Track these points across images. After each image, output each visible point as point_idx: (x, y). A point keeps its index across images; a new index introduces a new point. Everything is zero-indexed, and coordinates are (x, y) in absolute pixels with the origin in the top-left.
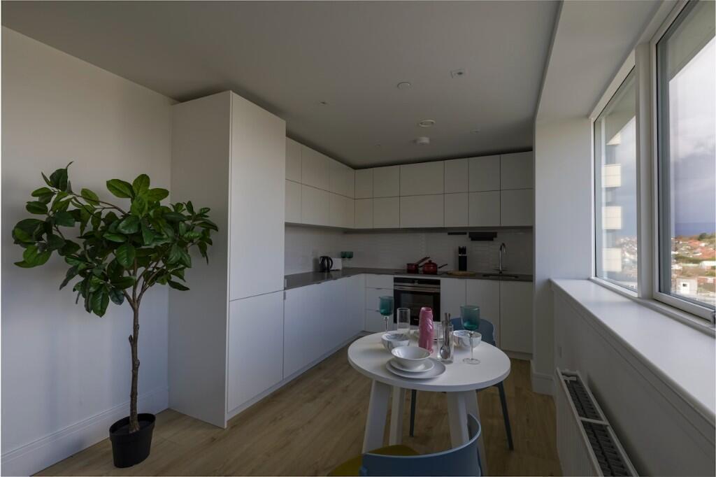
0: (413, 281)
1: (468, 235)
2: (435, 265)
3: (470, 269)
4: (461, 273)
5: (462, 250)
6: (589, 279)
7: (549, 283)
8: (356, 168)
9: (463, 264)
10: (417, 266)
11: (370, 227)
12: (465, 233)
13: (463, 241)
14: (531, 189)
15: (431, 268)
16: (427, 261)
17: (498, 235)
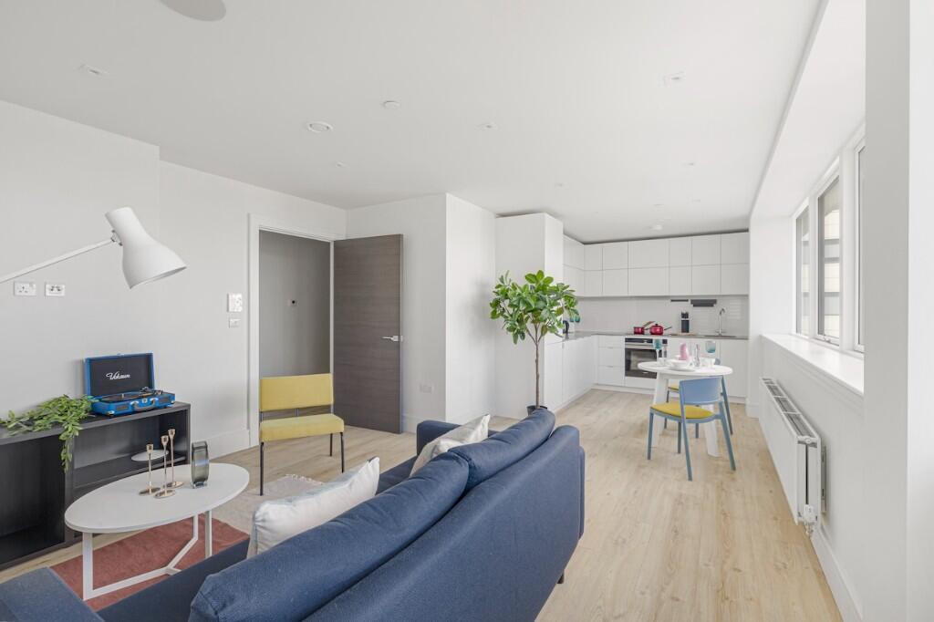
0: (642, 341)
1: (689, 302)
2: (661, 328)
3: (691, 331)
4: (685, 334)
5: (685, 315)
6: (791, 334)
7: (761, 337)
8: (585, 243)
9: (685, 327)
10: (642, 328)
11: (600, 295)
12: (687, 301)
13: (687, 307)
14: (747, 263)
15: (658, 330)
16: (654, 324)
17: (718, 302)
